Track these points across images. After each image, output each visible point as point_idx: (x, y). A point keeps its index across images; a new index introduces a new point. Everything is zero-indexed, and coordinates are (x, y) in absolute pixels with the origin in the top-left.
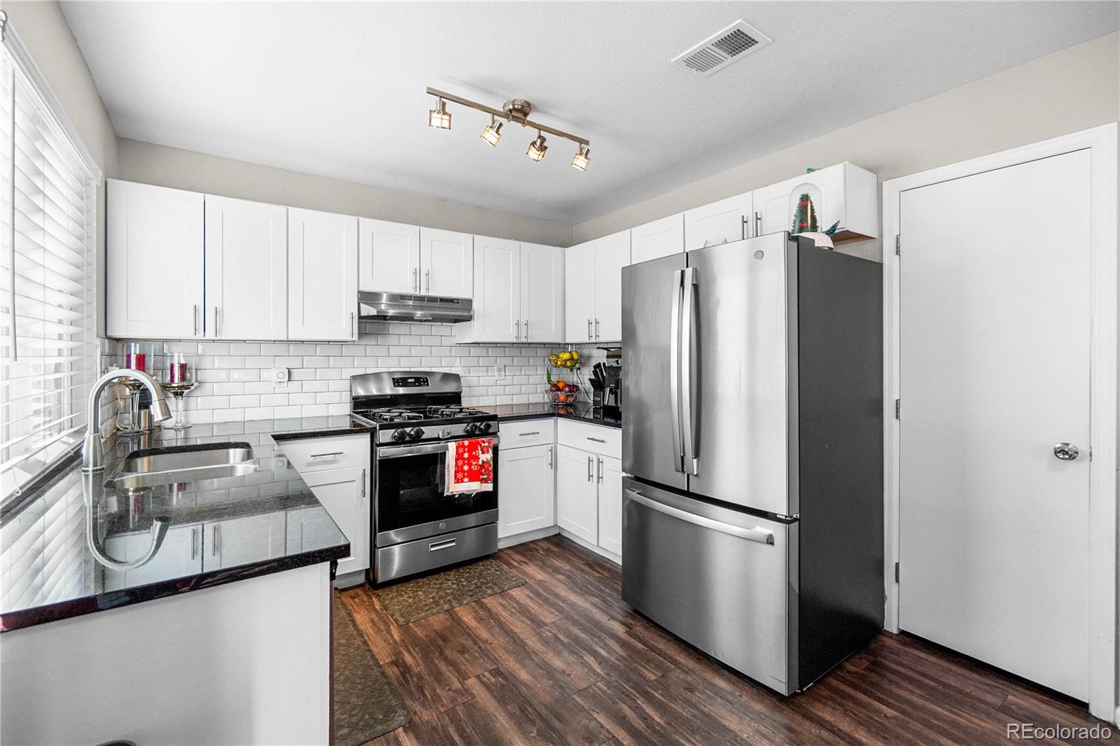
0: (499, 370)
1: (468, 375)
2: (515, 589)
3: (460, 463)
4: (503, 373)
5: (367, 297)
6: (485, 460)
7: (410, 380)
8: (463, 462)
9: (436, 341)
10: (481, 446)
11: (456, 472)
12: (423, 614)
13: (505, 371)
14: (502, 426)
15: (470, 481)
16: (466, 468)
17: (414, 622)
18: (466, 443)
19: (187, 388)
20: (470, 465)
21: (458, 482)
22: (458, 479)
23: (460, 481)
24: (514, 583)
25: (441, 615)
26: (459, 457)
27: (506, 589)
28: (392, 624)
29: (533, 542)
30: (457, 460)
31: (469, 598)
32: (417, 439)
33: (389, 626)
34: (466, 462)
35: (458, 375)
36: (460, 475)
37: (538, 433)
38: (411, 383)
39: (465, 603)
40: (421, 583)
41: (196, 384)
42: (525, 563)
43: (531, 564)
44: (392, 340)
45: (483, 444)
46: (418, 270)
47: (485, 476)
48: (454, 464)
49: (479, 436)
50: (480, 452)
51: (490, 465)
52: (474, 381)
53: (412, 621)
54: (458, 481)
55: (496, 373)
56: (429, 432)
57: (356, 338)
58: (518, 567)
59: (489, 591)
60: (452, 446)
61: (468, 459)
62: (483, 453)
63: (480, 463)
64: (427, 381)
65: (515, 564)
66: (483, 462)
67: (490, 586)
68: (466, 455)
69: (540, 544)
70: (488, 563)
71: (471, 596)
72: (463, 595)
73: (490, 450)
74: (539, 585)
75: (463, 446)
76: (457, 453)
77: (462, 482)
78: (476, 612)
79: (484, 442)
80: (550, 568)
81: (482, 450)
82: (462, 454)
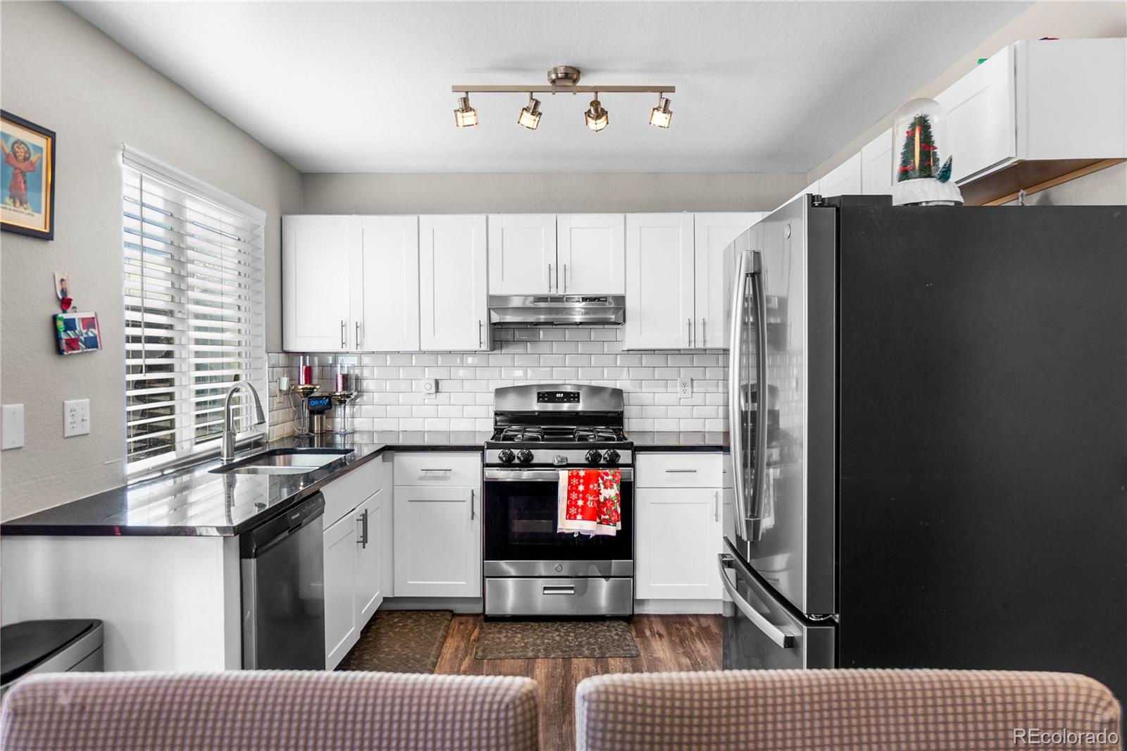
0: (684, 385)
1: (639, 390)
2: (618, 659)
3: (574, 496)
4: (689, 389)
5: (496, 303)
6: (608, 497)
7: (558, 395)
8: (578, 496)
9: (596, 348)
10: (602, 479)
11: (569, 507)
12: (503, 655)
13: (692, 387)
14: (642, 458)
15: (583, 519)
16: (580, 503)
17: (490, 659)
18: (582, 473)
19: (348, 396)
20: (585, 500)
21: (570, 519)
22: (571, 515)
23: (573, 517)
24: (622, 652)
25: (520, 660)
26: (572, 489)
27: (608, 655)
28: (471, 655)
29: (696, 616)
30: (569, 492)
31: (560, 653)
32: (527, 463)
33: (467, 656)
34: (581, 496)
35: (622, 390)
36: (573, 511)
37: (695, 471)
38: (559, 398)
39: (552, 656)
40: (529, 627)
41: (355, 393)
42: (661, 636)
43: (665, 640)
44: (544, 348)
45: (605, 477)
46: (554, 266)
47: (607, 517)
48: (566, 496)
49: (604, 466)
50: (602, 486)
51: (613, 504)
52: (646, 398)
53: (489, 657)
54: (570, 516)
55: (678, 389)
56: (540, 456)
57: (485, 347)
58: (647, 638)
59: (587, 652)
60: (563, 475)
61: (584, 493)
62: (606, 487)
63: (602, 500)
64: (578, 397)
65: (648, 633)
66: (605, 499)
67: (593, 649)
68: (581, 488)
69: (703, 620)
70: (616, 625)
71: (566, 651)
72: (558, 648)
73: (615, 486)
74: (649, 661)
75: (578, 477)
76: (569, 485)
77: (575, 519)
78: (555, 668)
79: (607, 474)
80: (684, 648)
81: (604, 484)
82: (577, 486)
